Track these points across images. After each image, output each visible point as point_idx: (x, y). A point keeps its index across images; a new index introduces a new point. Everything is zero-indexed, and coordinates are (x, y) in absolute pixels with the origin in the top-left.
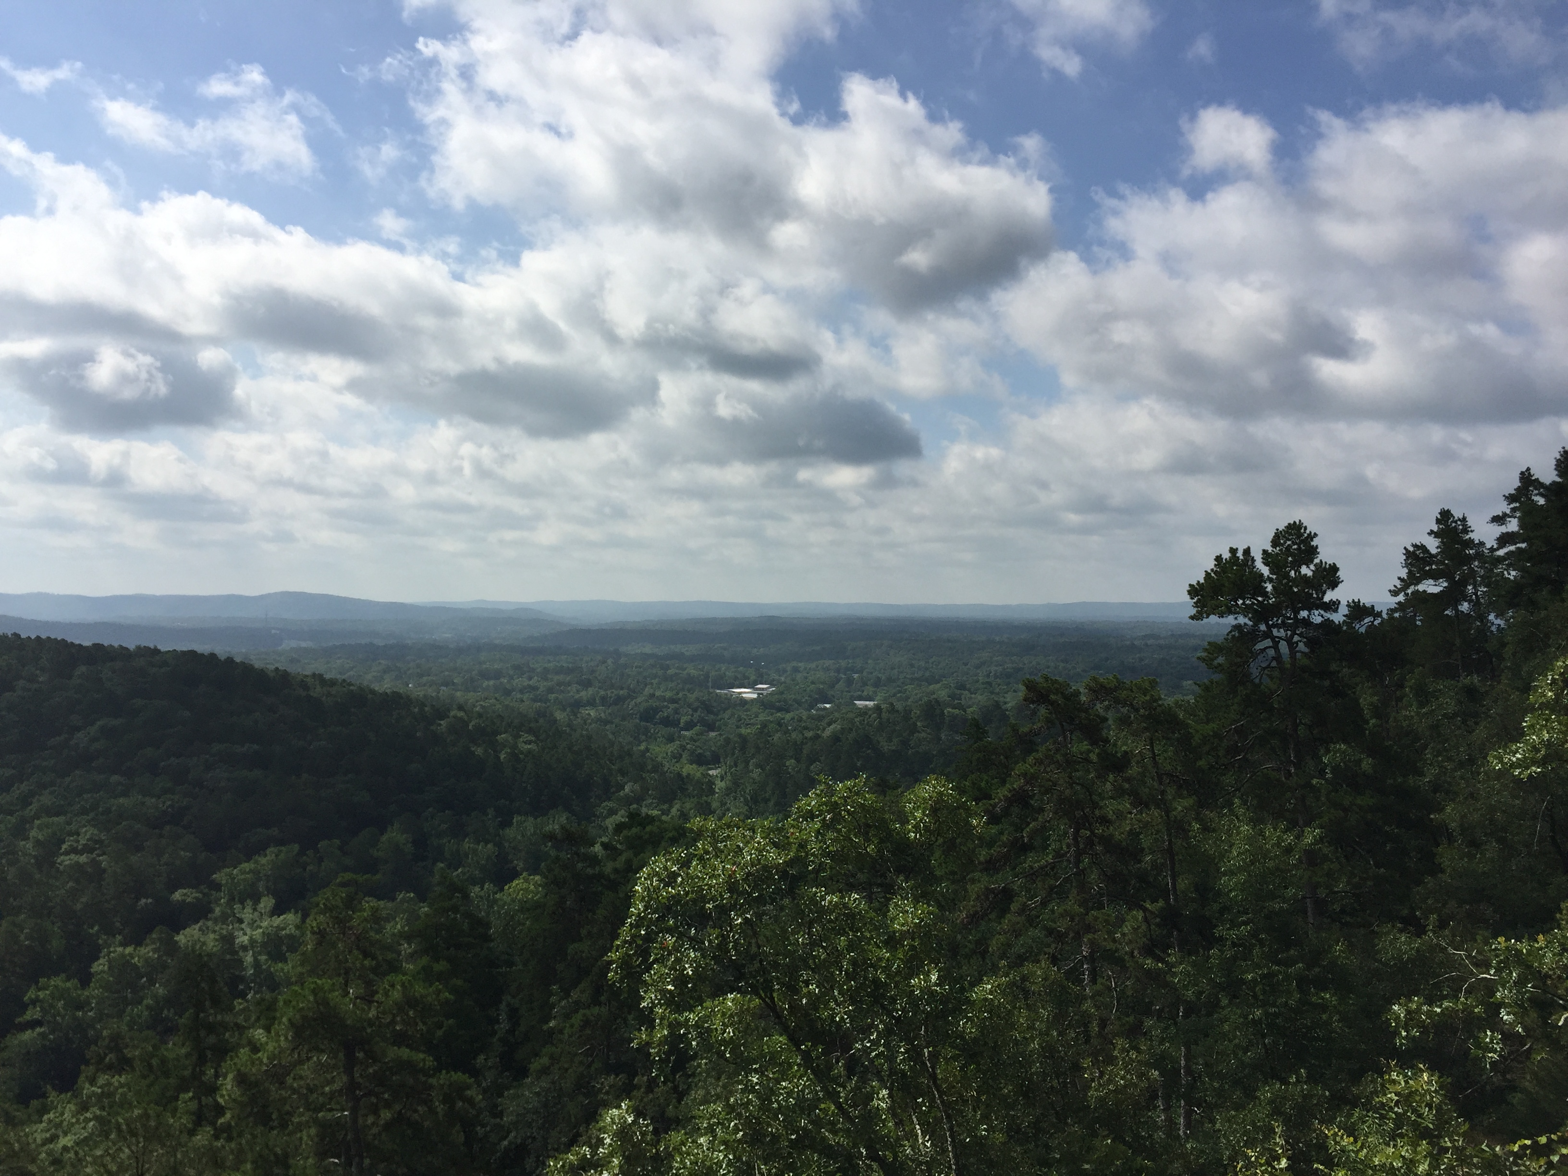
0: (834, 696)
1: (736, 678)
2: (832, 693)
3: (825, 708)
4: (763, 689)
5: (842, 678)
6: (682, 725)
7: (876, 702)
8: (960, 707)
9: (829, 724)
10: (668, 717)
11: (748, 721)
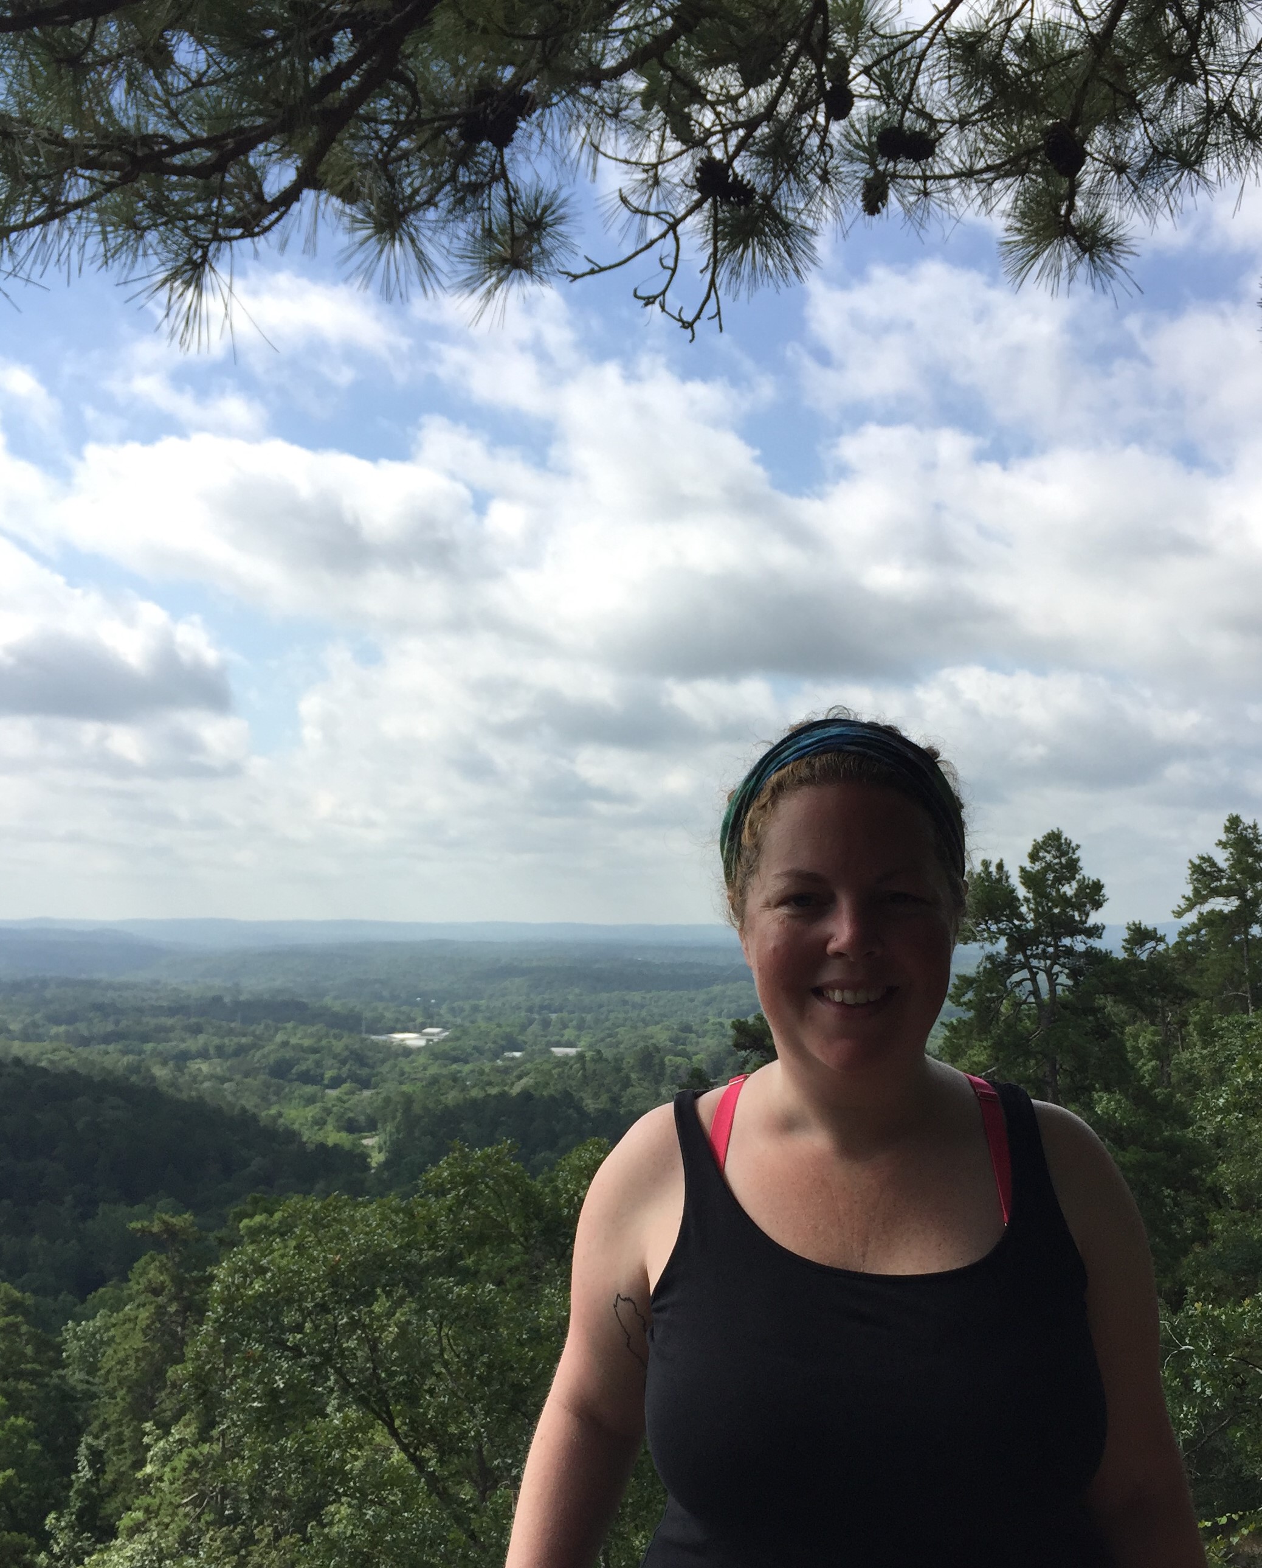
0: (525, 1043)
1: (397, 1020)
2: (524, 1038)
3: (513, 1059)
4: (433, 1034)
5: (535, 1019)
6: (326, 1082)
7: (579, 1049)
8: (683, 1054)
9: (520, 1077)
10: (308, 1071)
11: (414, 1076)
